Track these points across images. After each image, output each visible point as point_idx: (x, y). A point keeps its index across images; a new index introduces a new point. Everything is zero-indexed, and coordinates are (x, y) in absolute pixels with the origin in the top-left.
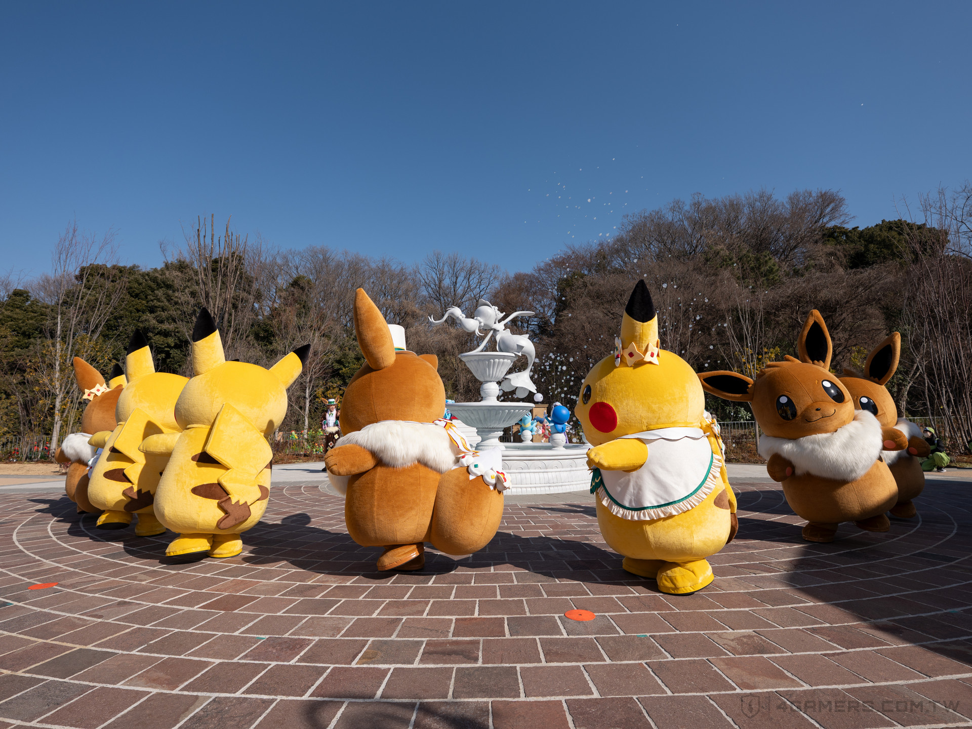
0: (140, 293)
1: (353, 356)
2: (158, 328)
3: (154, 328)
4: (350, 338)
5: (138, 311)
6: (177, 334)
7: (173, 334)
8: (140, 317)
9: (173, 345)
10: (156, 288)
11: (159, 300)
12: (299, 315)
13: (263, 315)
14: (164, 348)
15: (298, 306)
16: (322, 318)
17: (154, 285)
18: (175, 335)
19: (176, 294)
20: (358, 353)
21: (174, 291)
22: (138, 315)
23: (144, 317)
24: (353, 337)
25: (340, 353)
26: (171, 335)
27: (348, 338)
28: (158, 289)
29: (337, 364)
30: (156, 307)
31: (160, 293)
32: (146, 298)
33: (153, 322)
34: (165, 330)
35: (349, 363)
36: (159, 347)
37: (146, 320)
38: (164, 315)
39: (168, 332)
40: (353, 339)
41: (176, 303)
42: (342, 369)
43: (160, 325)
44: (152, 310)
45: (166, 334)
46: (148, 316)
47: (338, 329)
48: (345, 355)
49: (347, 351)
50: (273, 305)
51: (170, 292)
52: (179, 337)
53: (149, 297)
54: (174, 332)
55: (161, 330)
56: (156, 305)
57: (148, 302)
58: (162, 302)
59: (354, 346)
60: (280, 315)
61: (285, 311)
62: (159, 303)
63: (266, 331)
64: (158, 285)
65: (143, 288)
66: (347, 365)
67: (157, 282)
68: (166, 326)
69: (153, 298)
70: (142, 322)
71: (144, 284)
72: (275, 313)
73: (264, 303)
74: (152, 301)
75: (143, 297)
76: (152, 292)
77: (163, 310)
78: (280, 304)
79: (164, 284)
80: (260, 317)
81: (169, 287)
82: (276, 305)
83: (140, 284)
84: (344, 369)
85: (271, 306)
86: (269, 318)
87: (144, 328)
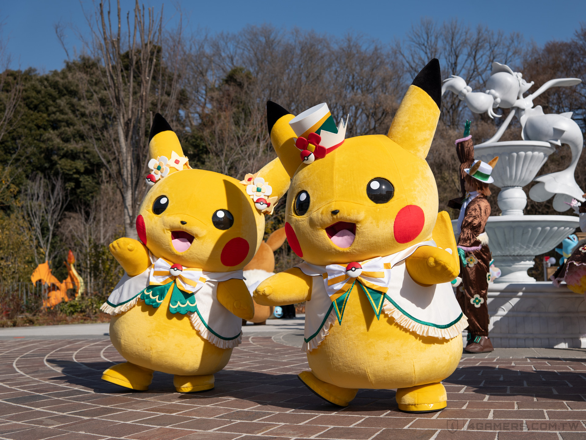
0: (39, 104)
2: (63, 149)
3: (59, 149)
5: (39, 127)
6: (87, 156)
7: (82, 156)
8: (41, 135)
9: (82, 170)
10: (57, 96)
11: (62, 112)
13: (191, 124)
14: (72, 175)
15: (235, 110)
17: (55, 93)
18: (84, 157)
19: (83, 103)
21: (79, 99)
22: (38, 132)
23: (46, 135)
26: (79, 158)
28: (60, 98)
30: (60, 121)
31: (62, 102)
32: (47, 109)
33: (57, 141)
34: (72, 151)
36: (67, 174)
37: (48, 139)
38: (69, 130)
39: (76, 154)
41: (83, 115)
43: (66, 145)
44: (55, 125)
45: (73, 156)
46: (51, 134)
50: (203, 110)
51: (75, 100)
52: (89, 160)
53: (50, 108)
54: (83, 153)
55: (67, 152)
56: (59, 118)
57: (49, 115)
58: (66, 114)
60: (213, 123)
61: (219, 117)
62: (63, 116)
64: (60, 92)
65: (42, 97)
67: (58, 88)
68: (72, 146)
69: (54, 110)
70: (44, 142)
71: (43, 92)
72: (206, 121)
73: (192, 110)
74: (54, 113)
75: (44, 109)
76: (54, 101)
77: (69, 124)
78: (212, 109)
79: (67, 90)
80: (187, 129)
81: (73, 93)
82: (206, 111)
83: (39, 92)
85: (201, 112)
87: (47, 149)
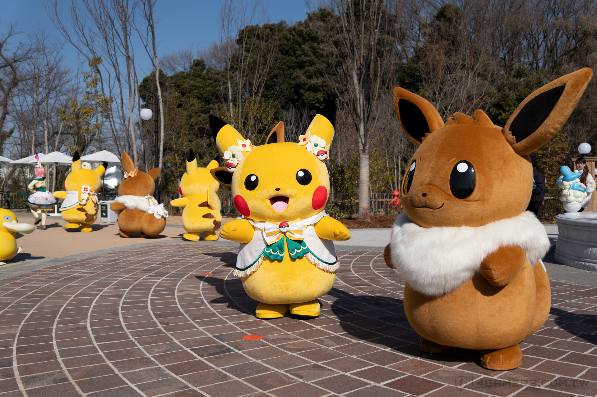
0: (289, 50)
1: (515, 97)
2: (308, 84)
3: (304, 84)
4: (510, 74)
5: (289, 68)
6: (325, 88)
7: (321, 89)
8: (291, 74)
9: (322, 100)
10: (302, 43)
11: (306, 55)
12: (448, 54)
13: (407, 57)
14: (314, 104)
15: (445, 42)
16: (476, 54)
17: (300, 40)
18: (323, 89)
19: (321, 46)
20: (521, 93)
21: (318, 44)
22: (289, 72)
23: (295, 74)
24: (513, 73)
25: (498, 96)
26: (320, 90)
27: (507, 75)
28: (304, 43)
29: (495, 109)
30: (304, 62)
31: (306, 47)
32: (295, 53)
33: (303, 78)
34: (314, 85)
35: (510, 106)
36: (311, 104)
37: (297, 77)
38: (312, 69)
39: (317, 87)
40: (514, 76)
41: (322, 56)
42: (502, 115)
43: (309, 80)
44: (301, 66)
45: (315, 89)
46: (298, 72)
47: (494, 66)
48: (504, 97)
49: (507, 91)
50: (417, 45)
51: (315, 44)
52: (327, 92)
53: (297, 52)
54: (322, 86)
55: (311, 86)
56: (304, 60)
57: (296, 58)
58: (309, 56)
59: (515, 84)
60: (426, 56)
61: (431, 50)
62: (306, 58)
63: (412, 76)
64: (304, 38)
65: (291, 44)
66: (507, 109)
67: (303, 36)
68: (314, 81)
69: (300, 53)
70: (293, 79)
71: (291, 40)
72: (420, 54)
73: (407, 44)
74: (300, 56)
75: (292, 53)
76: (300, 46)
77: (311, 64)
78: (425, 43)
79: (309, 37)
80: (404, 61)
81: (314, 39)
82: (421, 45)
83: (288, 40)
84: (504, 115)
85: (415, 46)
86: (413, 61)
87: (296, 84)
